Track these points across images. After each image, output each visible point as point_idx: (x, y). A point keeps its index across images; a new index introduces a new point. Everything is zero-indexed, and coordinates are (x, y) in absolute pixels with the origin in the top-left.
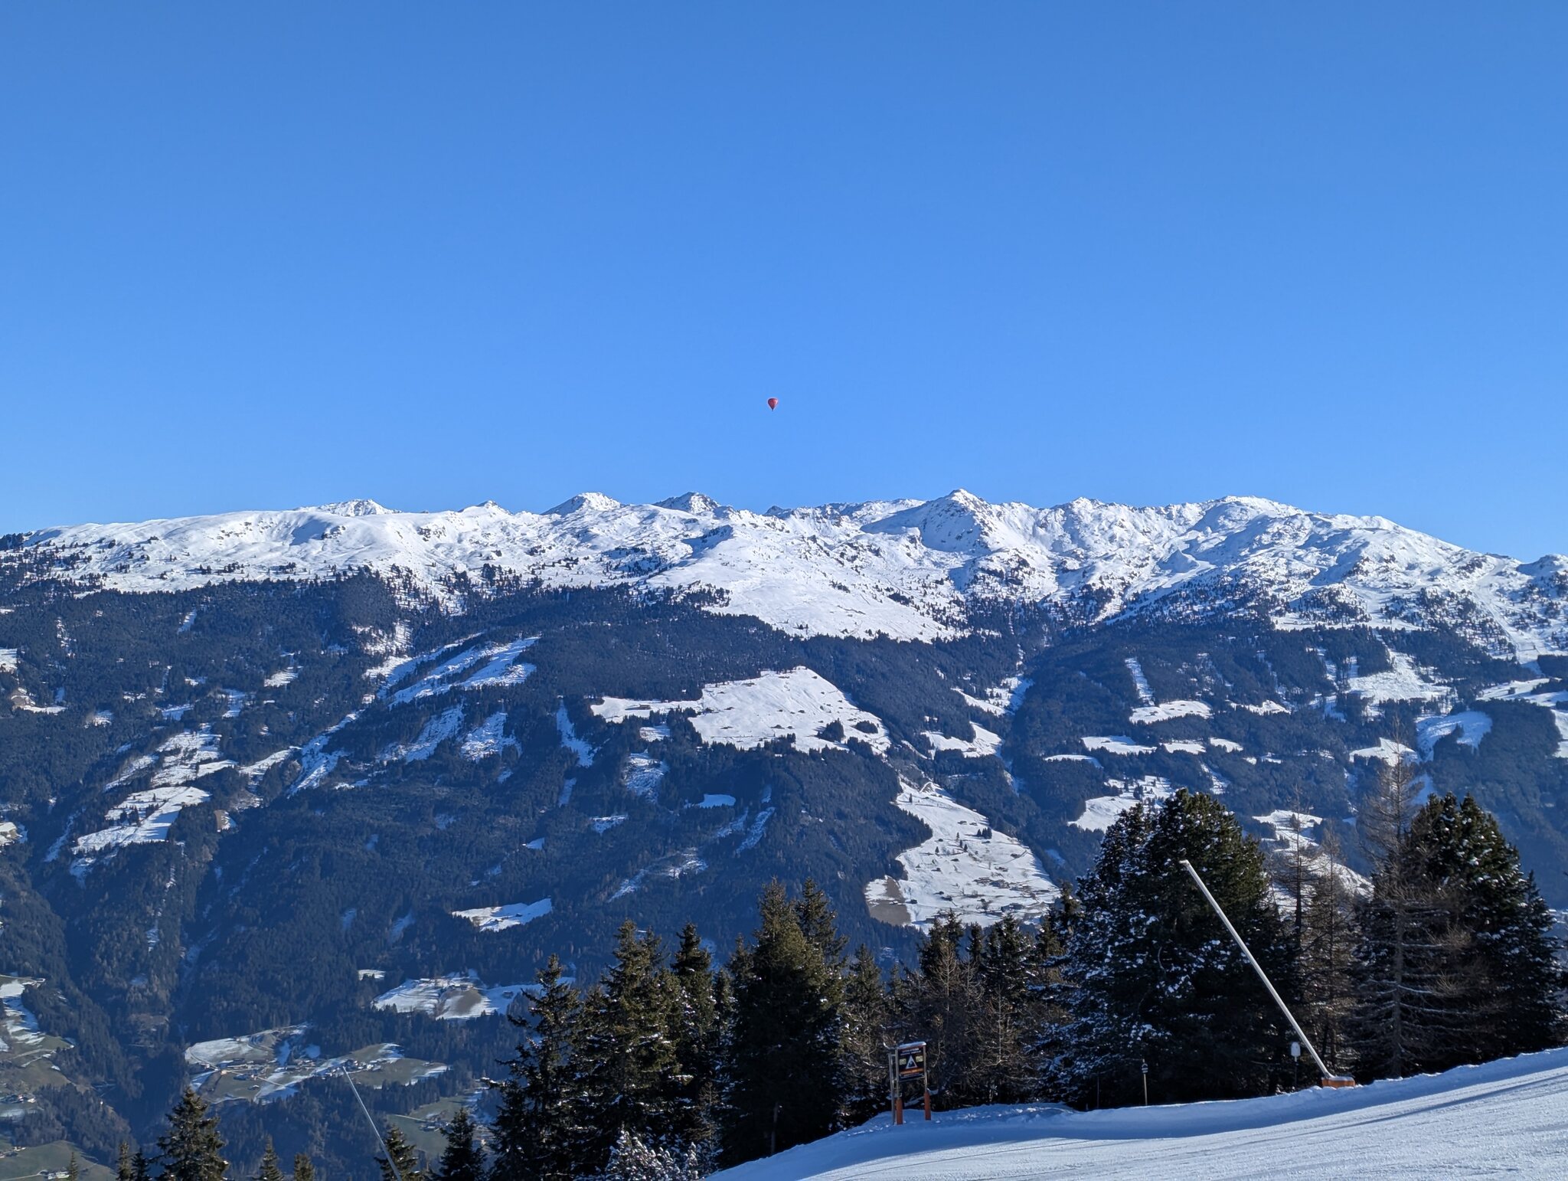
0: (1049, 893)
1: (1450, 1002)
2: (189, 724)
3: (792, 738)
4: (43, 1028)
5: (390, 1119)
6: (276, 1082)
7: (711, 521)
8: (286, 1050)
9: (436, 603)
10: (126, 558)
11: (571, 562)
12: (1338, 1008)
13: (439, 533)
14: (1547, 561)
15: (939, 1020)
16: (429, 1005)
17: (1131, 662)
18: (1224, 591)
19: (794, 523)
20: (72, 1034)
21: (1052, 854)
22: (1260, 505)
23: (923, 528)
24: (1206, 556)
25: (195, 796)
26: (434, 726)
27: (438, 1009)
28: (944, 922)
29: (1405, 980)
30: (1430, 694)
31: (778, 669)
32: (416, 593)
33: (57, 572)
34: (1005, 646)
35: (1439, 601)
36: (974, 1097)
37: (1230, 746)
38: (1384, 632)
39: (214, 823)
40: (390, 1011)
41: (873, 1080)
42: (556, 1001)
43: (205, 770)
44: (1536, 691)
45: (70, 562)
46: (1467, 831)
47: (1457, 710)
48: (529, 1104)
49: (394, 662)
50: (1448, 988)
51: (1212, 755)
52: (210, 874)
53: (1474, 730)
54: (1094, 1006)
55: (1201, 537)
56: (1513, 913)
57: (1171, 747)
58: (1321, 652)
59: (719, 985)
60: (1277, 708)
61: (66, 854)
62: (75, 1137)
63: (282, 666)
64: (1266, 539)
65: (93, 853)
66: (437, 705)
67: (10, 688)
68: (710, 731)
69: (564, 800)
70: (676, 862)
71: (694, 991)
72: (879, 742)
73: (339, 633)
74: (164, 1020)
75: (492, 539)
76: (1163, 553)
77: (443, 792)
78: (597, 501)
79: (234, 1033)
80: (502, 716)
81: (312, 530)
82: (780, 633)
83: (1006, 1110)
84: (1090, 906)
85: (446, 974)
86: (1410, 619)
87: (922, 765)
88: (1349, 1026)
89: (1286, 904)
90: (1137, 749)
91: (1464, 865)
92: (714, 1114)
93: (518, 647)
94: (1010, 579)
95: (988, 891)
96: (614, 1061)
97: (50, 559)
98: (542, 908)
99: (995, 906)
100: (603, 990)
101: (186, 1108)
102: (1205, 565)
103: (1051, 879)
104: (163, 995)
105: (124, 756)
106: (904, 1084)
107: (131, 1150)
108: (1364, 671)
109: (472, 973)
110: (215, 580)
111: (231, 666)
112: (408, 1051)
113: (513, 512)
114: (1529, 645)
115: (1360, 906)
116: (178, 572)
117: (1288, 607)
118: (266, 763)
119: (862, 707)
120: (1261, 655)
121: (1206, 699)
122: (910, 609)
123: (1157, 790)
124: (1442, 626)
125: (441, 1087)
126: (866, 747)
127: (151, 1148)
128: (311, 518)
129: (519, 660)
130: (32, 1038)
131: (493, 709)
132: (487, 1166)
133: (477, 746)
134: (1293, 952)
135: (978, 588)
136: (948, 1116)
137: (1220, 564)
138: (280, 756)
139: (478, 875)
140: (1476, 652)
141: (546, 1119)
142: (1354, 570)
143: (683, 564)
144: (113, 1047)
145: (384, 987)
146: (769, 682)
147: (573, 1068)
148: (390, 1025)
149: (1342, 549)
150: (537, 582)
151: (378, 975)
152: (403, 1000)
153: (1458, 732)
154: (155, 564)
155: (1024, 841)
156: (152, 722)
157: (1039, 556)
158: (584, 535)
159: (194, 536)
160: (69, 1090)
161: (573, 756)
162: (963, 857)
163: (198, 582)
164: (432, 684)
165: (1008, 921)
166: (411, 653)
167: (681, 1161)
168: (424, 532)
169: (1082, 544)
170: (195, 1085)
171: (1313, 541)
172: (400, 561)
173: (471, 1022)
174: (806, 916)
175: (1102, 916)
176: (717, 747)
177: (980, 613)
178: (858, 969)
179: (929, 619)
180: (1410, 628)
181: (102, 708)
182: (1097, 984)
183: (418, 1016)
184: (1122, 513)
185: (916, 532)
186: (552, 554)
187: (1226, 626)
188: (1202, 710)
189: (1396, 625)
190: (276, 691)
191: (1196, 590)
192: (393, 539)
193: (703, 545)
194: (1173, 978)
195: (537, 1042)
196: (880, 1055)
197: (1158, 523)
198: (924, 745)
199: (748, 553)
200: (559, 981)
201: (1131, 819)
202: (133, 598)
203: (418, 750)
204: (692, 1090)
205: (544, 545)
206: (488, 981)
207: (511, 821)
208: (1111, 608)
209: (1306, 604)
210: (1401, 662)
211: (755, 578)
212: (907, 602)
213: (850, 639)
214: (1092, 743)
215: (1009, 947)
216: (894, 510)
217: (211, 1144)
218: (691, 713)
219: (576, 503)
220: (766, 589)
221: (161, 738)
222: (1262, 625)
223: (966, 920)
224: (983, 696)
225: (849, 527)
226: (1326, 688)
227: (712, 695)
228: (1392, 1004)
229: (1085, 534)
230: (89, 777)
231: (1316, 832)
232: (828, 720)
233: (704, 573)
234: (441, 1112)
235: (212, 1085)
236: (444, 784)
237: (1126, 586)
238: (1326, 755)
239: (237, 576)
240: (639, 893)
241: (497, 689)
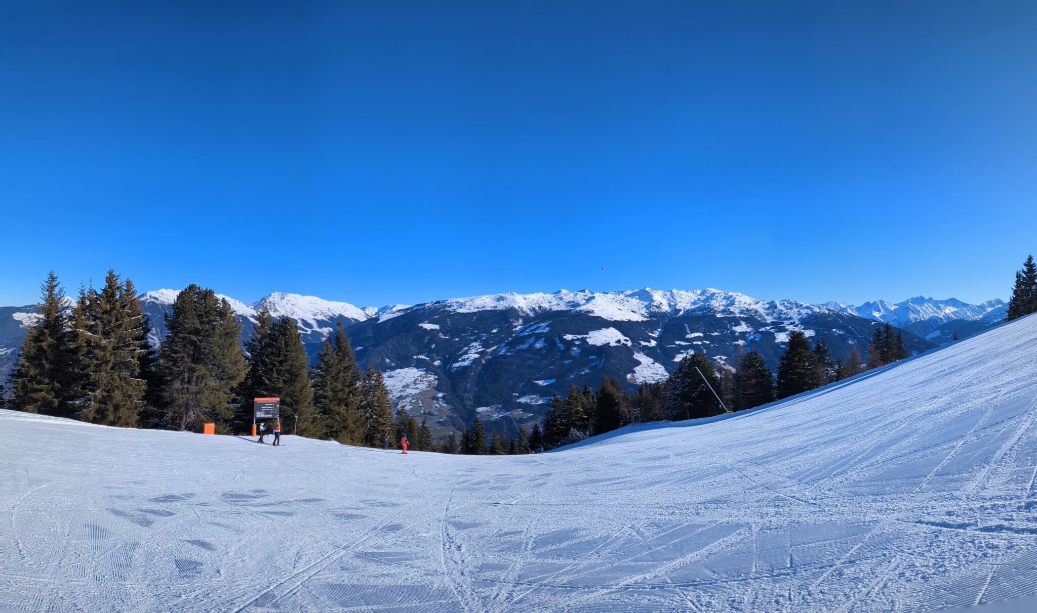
0: (667, 375)
1: (752, 394)
2: (475, 340)
3: (609, 343)
4: (447, 403)
5: (520, 425)
6: (496, 416)
7: (590, 295)
8: (498, 410)
9: (528, 314)
10: (461, 305)
11: (558, 305)
12: (729, 397)
13: (529, 299)
14: (773, 302)
15: (643, 404)
16: (529, 401)
17: (686, 325)
18: (706, 309)
19: (609, 295)
20: (453, 405)
21: (668, 367)
22: (713, 290)
23: (639, 295)
24: (702, 301)
25: (477, 356)
26: (528, 341)
27: (531, 402)
28: (644, 383)
29: (743, 390)
30: (749, 330)
31: (606, 328)
32: (524, 312)
33: (447, 308)
34: (657, 322)
35: (751, 310)
36: (650, 419)
37: (708, 342)
38: (740, 317)
39: (481, 362)
40: (520, 402)
41: (628, 417)
42: (557, 401)
43: (479, 350)
44: (771, 329)
45: (450, 306)
46: (755, 358)
47: (755, 333)
48: (551, 422)
49: (519, 327)
50: (752, 391)
51: (704, 344)
52: (480, 373)
53: (758, 337)
54: (677, 400)
55: (701, 297)
56: (765, 375)
57: (695, 343)
58: (727, 322)
59: (593, 397)
60: (717, 334)
61: (450, 367)
62: (454, 425)
63: (495, 328)
64: (715, 297)
65: (456, 367)
66: (529, 336)
67: (438, 333)
68: (590, 342)
69: (558, 357)
70: (583, 371)
71: (587, 399)
72: (629, 344)
73: (507, 321)
74: (472, 403)
75: (541, 300)
76: (692, 301)
77: (531, 355)
78: (564, 291)
79: (487, 406)
80: (544, 339)
81: (501, 299)
82: (606, 320)
83: (658, 422)
84: (675, 378)
85: (532, 394)
86: (745, 314)
87: (639, 348)
88: (732, 401)
89: (718, 375)
90: (687, 344)
91: (755, 365)
92: (592, 424)
93: (547, 324)
94: (658, 307)
95: (654, 376)
96: (570, 413)
97: (446, 306)
98: (553, 381)
99: (656, 379)
100: (567, 399)
101: (476, 421)
102: (702, 303)
103: (668, 372)
104: (471, 397)
105: (462, 347)
106: (635, 417)
107: (466, 428)
108: (736, 325)
109: (538, 395)
110: (480, 310)
111: (484, 328)
112: (524, 411)
113: (545, 294)
114: (769, 319)
115: (734, 375)
116: (472, 308)
117: (720, 312)
118: (492, 349)
119: (625, 336)
120: (714, 322)
121: (702, 332)
122: (636, 314)
123: (692, 352)
124: (751, 315)
125: (532, 418)
126: (626, 345)
127: (470, 429)
128: (501, 296)
129: (547, 326)
130: (445, 405)
131: (542, 337)
132: (542, 435)
133: (538, 345)
134: (720, 386)
135: (651, 309)
136: (645, 424)
137: (705, 303)
138: (495, 347)
139: (539, 373)
140: (759, 321)
141: (555, 426)
142: (733, 304)
143: (584, 305)
144: (461, 407)
145: (519, 397)
146: (604, 331)
147: (560, 415)
148: (520, 405)
149: (731, 299)
150: (551, 309)
151: (517, 395)
152: (523, 400)
153: (755, 338)
154: (468, 307)
155: (662, 364)
156: (468, 340)
157: (665, 302)
158: (561, 299)
159: (476, 300)
160: (452, 416)
161: (560, 348)
162: (649, 369)
163: (476, 310)
164: (528, 332)
165: (658, 382)
166: (523, 325)
167: (585, 434)
168: (525, 299)
169: (674, 299)
170: (478, 416)
171: (725, 298)
172: (520, 305)
173: (538, 405)
174: (612, 382)
175: (679, 380)
176: (592, 345)
177: (652, 315)
178: (624, 393)
179: (640, 316)
180: (745, 316)
181: (457, 337)
182: (677, 395)
183: (526, 403)
184: (683, 292)
185: (637, 297)
186: (554, 303)
187: (707, 316)
188: (701, 335)
189: (742, 316)
190: (494, 333)
191: (700, 309)
192: (519, 301)
193: (589, 300)
194: (694, 393)
195: (552, 409)
196: (629, 412)
197: (691, 294)
198: (640, 344)
199: (599, 302)
200: (557, 396)
201: (685, 359)
202: (463, 314)
203: (525, 346)
204: (587, 419)
205: (552, 301)
206: (542, 396)
207: (546, 362)
208: (681, 313)
209: (723, 311)
210: (743, 323)
211: (600, 308)
212: (635, 312)
213: (622, 321)
214: (677, 343)
215: (658, 388)
216: (632, 292)
217: (482, 428)
218: (586, 338)
219: (559, 292)
220: (603, 310)
221: (470, 344)
222: (714, 316)
223: (649, 382)
224: (653, 333)
225: (622, 296)
226: (728, 329)
227: (591, 334)
228: (740, 395)
229: (675, 297)
230: (455, 352)
231: (725, 360)
232: (618, 339)
233: (588, 307)
234: (531, 424)
235: (482, 416)
236: (531, 354)
237: (685, 308)
238: (728, 344)
239: (485, 309)
240: (575, 377)
241: (543, 333)
